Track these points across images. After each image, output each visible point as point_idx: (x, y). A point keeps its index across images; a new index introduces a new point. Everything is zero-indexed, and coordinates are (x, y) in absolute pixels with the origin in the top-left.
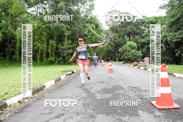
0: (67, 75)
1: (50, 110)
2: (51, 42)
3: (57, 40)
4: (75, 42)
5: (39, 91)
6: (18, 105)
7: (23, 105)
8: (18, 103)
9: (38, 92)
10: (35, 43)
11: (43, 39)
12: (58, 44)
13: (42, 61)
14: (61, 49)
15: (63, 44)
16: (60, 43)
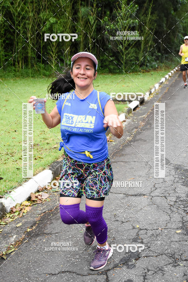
0: (129, 111)
2: (83, 10)
3: (97, 5)
4: (147, 9)
6: (28, 209)
7: (40, 210)
8: (28, 203)
10: (41, 15)
12: (100, 16)
14: (108, 31)
15: (114, 17)
16: (107, 14)
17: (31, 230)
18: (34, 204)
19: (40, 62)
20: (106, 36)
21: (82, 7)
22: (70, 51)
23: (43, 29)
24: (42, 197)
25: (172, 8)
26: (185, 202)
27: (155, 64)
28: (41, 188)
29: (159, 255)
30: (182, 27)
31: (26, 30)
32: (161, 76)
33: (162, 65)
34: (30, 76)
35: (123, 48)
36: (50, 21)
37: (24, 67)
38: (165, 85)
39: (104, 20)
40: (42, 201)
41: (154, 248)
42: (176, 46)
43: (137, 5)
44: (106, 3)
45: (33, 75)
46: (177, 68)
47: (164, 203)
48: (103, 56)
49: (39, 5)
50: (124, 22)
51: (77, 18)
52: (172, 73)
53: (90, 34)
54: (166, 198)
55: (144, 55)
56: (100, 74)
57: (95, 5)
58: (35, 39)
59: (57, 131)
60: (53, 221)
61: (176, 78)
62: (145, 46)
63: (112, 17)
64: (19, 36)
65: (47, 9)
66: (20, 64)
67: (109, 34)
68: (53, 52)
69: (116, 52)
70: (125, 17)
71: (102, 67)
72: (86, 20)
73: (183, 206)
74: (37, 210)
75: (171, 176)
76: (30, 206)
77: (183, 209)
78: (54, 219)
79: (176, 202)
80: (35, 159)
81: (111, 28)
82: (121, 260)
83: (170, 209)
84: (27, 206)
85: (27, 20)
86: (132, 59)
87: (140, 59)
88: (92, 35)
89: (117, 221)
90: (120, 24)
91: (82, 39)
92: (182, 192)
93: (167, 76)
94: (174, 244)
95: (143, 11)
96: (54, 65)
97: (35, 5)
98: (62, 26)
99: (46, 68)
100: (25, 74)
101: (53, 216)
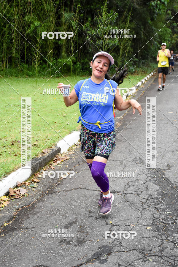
1: (81, 231)
2: (66, 16)
3: (80, 11)
4: (126, 17)
5: (48, 163)
6: (6, 204)
7: (18, 205)
8: (6, 198)
9: (45, 165)
10: (26, 18)
11: (46, 7)
12: (82, 21)
13: (44, 66)
14: (89, 36)
15: (95, 23)
16: (88, 20)
17: (8, 224)
18: (12, 199)
19: (24, 62)
20: (87, 40)
21: (65, 12)
22: (53, 53)
23: (28, 31)
24: (20, 192)
25: (149, 18)
26: (156, 200)
27: (133, 68)
28: (20, 184)
29: (130, 251)
30: (158, 35)
31: (11, 31)
32: (138, 80)
33: (139, 69)
34: (13, 76)
36: (34, 24)
37: (8, 67)
38: (141, 88)
39: (85, 25)
40: (20, 196)
41: (125, 244)
42: (152, 52)
43: (117, 13)
44: (88, 10)
45: (17, 74)
46: (152, 73)
47: (137, 200)
48: (84, 59)
49: (24, 8)
50: (105, 28)
51: (60, 23)
52: (148, 77)
54: (138, 196)
55: (122, 60)
56: (81, 76)
57: (77, 11)
58: (20, 40)
59: (37, 129)
60: (30, 216)
61: (152, 82)
62: (123, 51)
63: (93, 23)
64: (4, 37)
65: (32, 13)
66: (5, 64)
67: (90, 39)
68: (36, 53)
70: (106, 23)
71: (82, 69)
72: (69, 25)
73: (154, 204)
74: (14, 205)
75: (144, 175)
76: (8, 201)
77: (154, 206)
78: (30, 214)
79: (147, 199)
80: (15, 155)
81: (93, 33)
82: (94, 255)
83: (142, 206)
84: (5, 201)
85: (12, 22)
87: (118, 63)
88: (74, 39)
89: (92, 216)
90: (100, 30)
91: (64, 42)
92: (154, 190)
93: (143, 81)
94: (144, 240)
95: (122, 19)
96: (37, 66)
97: (20, 8)
98: (46, 29)
99: (29, 68)
100: (9, 73)
101: (30, 211)
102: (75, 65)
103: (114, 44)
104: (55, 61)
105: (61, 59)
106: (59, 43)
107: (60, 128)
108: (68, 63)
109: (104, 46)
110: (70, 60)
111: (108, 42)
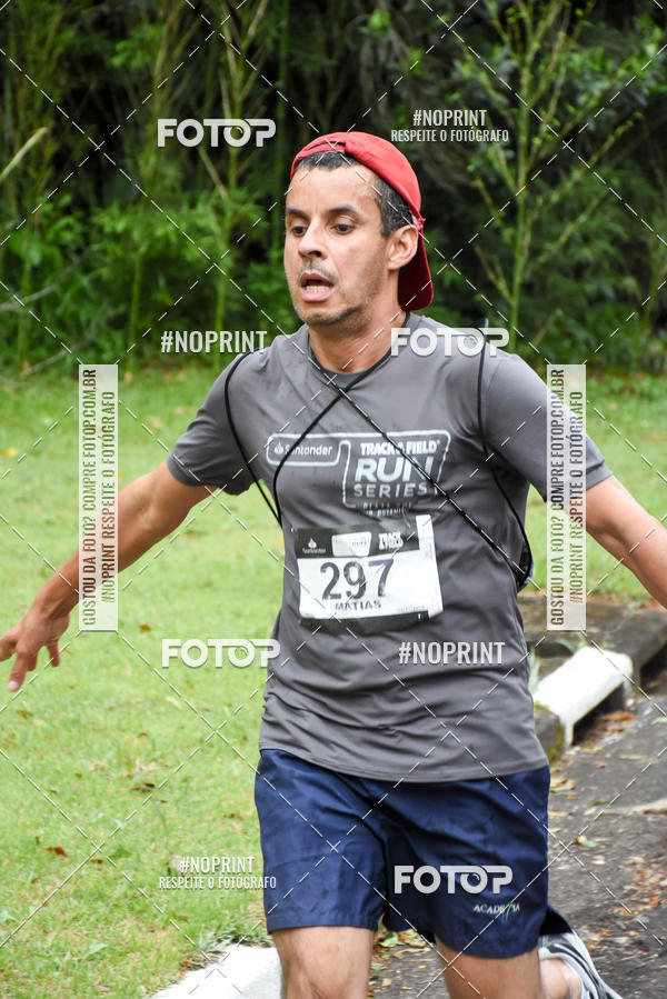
20: (375, 47)
22: (50, 152)
35: (512, 162)
53: (238, 25)
67: (402, 33)
69: (451, 188)
86: (587, 254)
88: (252, 31)
91: (161, 56)
102: (256, 268)
103: (619, 86)
104: (68, 228)
105: (123, 209)
106: (117, 61)
107: (102, 908)
108: (195, 251)
109: (526, 105)
110: (209, 221)
111: (570, 72)
